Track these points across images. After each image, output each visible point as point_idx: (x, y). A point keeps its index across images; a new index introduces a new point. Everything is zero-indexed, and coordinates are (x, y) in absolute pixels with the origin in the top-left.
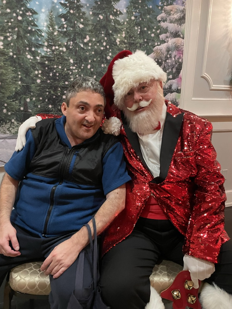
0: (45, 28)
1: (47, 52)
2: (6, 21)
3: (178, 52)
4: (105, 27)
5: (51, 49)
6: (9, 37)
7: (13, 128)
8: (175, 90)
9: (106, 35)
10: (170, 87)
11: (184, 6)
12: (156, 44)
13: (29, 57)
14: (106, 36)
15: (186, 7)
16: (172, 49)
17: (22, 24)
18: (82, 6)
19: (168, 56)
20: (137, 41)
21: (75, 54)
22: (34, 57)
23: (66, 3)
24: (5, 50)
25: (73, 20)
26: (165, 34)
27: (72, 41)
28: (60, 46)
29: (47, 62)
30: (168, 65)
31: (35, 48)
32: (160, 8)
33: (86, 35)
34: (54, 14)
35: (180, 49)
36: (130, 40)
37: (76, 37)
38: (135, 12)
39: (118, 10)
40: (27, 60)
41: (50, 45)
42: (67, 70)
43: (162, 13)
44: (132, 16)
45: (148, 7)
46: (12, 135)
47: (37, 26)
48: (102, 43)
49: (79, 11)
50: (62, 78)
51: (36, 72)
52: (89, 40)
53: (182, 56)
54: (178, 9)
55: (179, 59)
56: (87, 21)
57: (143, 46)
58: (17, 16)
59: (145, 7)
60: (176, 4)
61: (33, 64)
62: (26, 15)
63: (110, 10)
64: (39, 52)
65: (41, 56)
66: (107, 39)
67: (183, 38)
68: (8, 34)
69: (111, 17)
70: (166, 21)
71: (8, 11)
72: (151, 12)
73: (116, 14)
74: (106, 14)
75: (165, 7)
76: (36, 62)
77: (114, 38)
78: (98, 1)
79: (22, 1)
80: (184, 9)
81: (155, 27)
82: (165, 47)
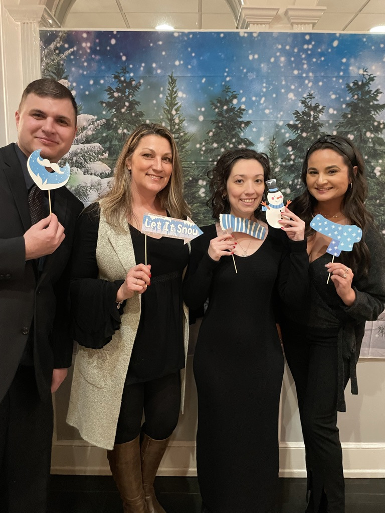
18: (322, 124)
23: (297, 123)
24: (207, 198)
25: (304, 148)
28: (282, 187)
34: (277, 142)
39: (381, 122)
49: (317, 132)
63: (367, 124)
69: (368, 134)
71: (215, 145)
73: (377, 129)
74: (359, 131)
77: (372, 166)
78: (347, 112)
79: (234, 129)
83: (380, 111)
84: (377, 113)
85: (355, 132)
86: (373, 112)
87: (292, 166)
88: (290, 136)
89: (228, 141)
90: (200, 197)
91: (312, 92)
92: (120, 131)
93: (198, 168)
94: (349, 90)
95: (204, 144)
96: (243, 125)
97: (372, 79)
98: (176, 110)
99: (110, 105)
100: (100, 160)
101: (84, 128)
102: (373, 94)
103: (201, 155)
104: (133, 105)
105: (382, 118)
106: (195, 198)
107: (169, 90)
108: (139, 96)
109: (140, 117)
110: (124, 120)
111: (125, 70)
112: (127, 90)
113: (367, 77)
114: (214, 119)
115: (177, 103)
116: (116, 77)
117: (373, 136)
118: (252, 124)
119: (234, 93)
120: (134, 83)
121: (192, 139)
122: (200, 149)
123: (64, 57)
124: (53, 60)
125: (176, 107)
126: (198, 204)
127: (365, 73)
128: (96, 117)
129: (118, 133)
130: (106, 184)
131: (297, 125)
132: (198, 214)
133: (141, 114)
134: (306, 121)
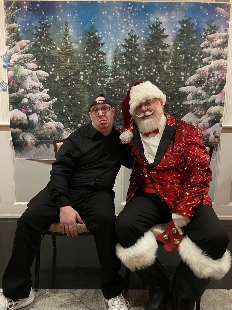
0: (110, 64)
1: (111, 80)
2: (86, 62)
3: (221, 71)
4: (155, 58)
5: (114, 78)
6: (87, 72)
8: (219, 103)
9: (155, 63)
10: (214, 101)
11: (227, 33)
12: (199, 66)
13: (99, 84)
14: (155, 65)
15: (229, 34)
16: (214, 69)
17: (96, 63)
18: (138, 45)
19: (211, 75)
20: (181, 66)
21: (131, 80)
22: (102, 84)
23: (126, 44)
24: (84, 81)
25: (130, 56)
26: (208, 58)
27: (129, 71)
28: (120, 75)
29: (110, 87)
30: (211, 83)
31: (103, 78)
32: (203, 37)
33: (140, 65)
34: (117, 53)
35: (223, 68)
36: (175, 65)
37: (132, 68)
38: (181, 43)
39: (166, 44)
40: (98, 86)
41: (113, 75)
42: (125, 92)
43: (205, 41)
44: (178, 47)
45: (192, 38)
47: (105, 63)
48: (152, 70)
49: (136, 48)
50: (121, 98)
52: (142, 69)
53: (225, 74)
54: (221, 36)
55: (222, 77)
56: (141, 55)
57: (187, 69)
58: (93, 58)
59: (189, 38)
60: (219, 32)
61: (101, 89)
62: (99, 56)
63: (159, 45)
64: (106, 80)
65: (107, 83)
66: (156, 67)
67: (226, 59)
69: (160, 50)
70: (209, 47)
71: (88, 55)
72: (195, 41)
73: (164, 47)
74: (156, 48)
75: (208, 36)
76: (104, 88)
77: (162, 65)
78: (150, 39)
79: (96, 47)
80: (227, 35)
81: (198, 53)
82: (208, 68)
83: (165, 38)
84: (164, 39)
85: (154, 49)
86: (162, 39)
87: (125, 65)
88: (123, 51)
89: (94, 53)
90: (81, 80)
91: (133, 29)
92: (41, 48)
93: (80, 66)
94: (150, 29)
95: (82, 54)
96: (101, 45)
97: (161, 23)
98: (68, 38)
99: (37, 35)
100: (32, 62)
102: (162, 30)
103: (81, 60)
104: (47, 35)
105: (166, 42)
106: (78, 80)
107: (65, 28)
108: (51, 31)
109: (52, 41)
110: (43, 42)
111: (44, 19)
112: (45, 28)
113: (159, 22)
114: (87, 42)
115: (69, 34)
116: (40, 22)
117: (162, 50)
118: (105, 45)
119: (96, 30)
120: (48, 25)
121: (76, 52)
122: (80, 57)
123: (15, 13)
124: (10, 15)
125: (68, 36)
126: (80, 84)
127: (157, 20)
128: (30, 41)
129: (40, 49)
130: (35, 74)
131: (126, 45)
132: (80, 88)
133: (52, 40)
134: (131, 43)
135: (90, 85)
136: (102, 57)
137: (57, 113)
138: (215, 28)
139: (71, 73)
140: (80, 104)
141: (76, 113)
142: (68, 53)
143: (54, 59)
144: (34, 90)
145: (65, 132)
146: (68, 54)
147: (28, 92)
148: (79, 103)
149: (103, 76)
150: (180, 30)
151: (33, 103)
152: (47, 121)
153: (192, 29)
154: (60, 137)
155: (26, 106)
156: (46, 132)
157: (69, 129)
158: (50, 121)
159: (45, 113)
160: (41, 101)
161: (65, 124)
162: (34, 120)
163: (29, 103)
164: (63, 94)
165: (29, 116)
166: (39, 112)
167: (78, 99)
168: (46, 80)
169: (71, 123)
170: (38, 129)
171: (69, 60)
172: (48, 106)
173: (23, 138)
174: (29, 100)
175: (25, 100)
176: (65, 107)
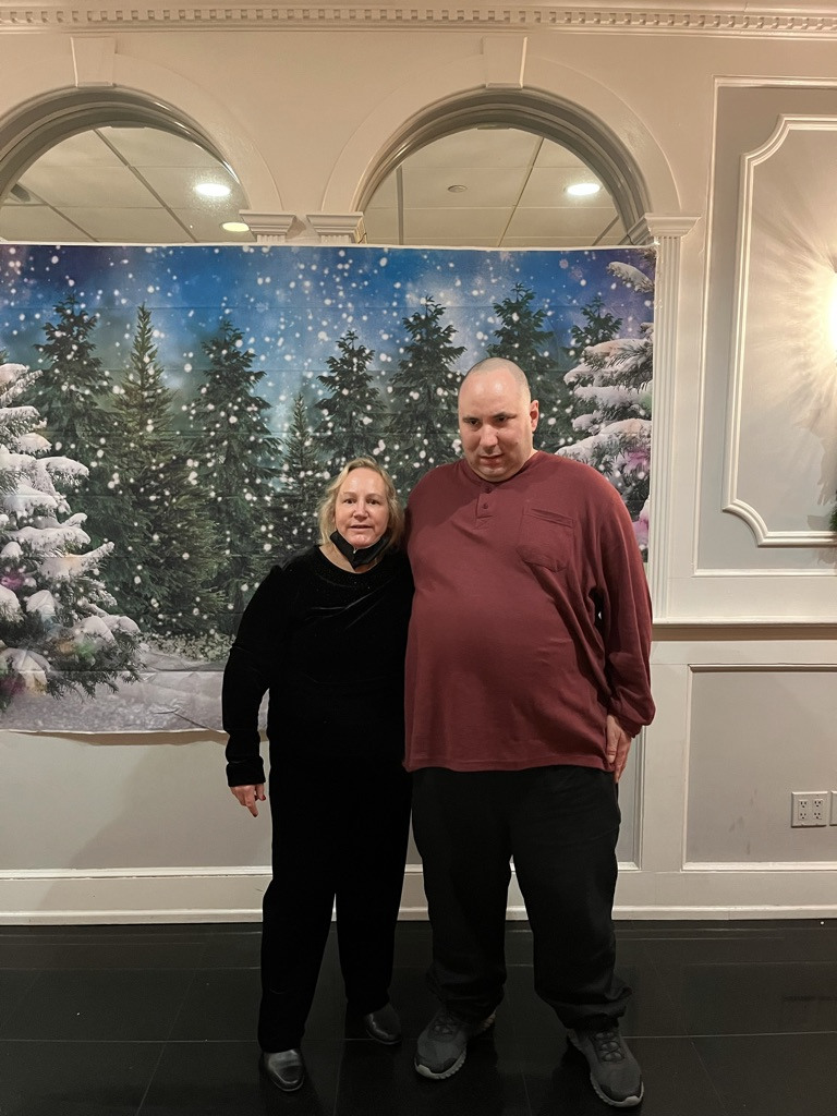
0: (284, 435)
1: (287, 484)
2: (205, 428)
3: (631, 454)
4: (424, 417)
5: (297, 478)
6: (210, 460)
7: (212, 648)
9: (426, 433)
11: (648, 337)
12: (562, 442)
13: (248, 497)
14: (426, 437)
15: (653, 339)
16: (611, 450)
17: (237, 431)
18: (371, 377)
19: (602, 467)
22: (260, 496)
23: (334, 374)
24: (201, 487)
25: (347, 411)
26: (590, 415)
27: (345, 455)
28: (316, 469)
29: (286, 507)
31: (262, 478)
32: (572, 353)
33: (377, 439)
34: (305, 403)
35: (639, 445)
37: (355, 446)
39: (458, 374)
40: (245, 504)
41: (294, 468)
43: (579, 363)
45: (537, 356)
46: (210, 662)
47: (268, 432)
48: (418, 453)
49: (363, 388)
51: (263, 529)
52: (385, 450)
53: (645, 463)
54: (627, 348)
55: (634, 472)
56: (381, 408)
58: (228, 416)
59: (531, 357)
60: (622, 337)
61: (257, 511)
62: (246, 411)
63: (437, 377)
64: (270, 485)
65: (275, 494)
66: (429, 443)
67: (649, 419)
68: (208, 455)
69: (440, 391)
70: (592, 382)
71: (211, 407)
72: (548, 366)
73: (451, 384)
74: (429, 387)
75: (588, 348)
76: (264, 508)
77: (448, 439)
78: (408, 359)
79: (239, 383)
80: (646, 344)
81: (559, 402)
82: (590, 447)
83: (454, 358)
84: (451, 360)
85: (421, 389)
86: (444, 360)
87: (330, 437)
88: (324, 395)
89: (230, 402)
90: (189, 484)
91: (353, 330)
92: (64, 388)
93: (186, 440)
94: (407, 328)
95: (193, 405)
96: (252, 378)
97: (440, 312)
98: (150, 356)
99: (49, 350)
100: (34, 431)
101: (10, 385)
102: (444, 333)
103: (190, 422)
104: (83, 349)
105: (459, 368)
106: (182, 486)
107: (139, 327)
109: (97, 366)
111: (73, 300)
112: (75, 328)
113: (433, 309)
114: (207, 369)
115: (152, 347)
116: (57, 310)
117: (446, 394)
119: (238, 332)
120: (85, 317)
121: (174, 398)
122: (188, 413)
125: (149, 352)
126: (187, 497)
127: (429, 303)
128: (28, 368)
129: (61, 390)
130: (45, 467)
131: (333, 378)
132: (187, 511)
133: (97, 362)
134: (347, 373)
135: (220, 499)
136: (258, 412)
137: (117, 589)
138: (610, 324)
139: (157, 464)
140: (190, 558)
141: (178, 587)
142: (148, 402)
143: (105, 422)
144: (40, 518)
145: (143, 646)
146: (148, 405)
147: (21, 525)
148: (186, 556)
149: (261, 470)
150: (499, 333)
151: (38, 560)
152: (84, 614)
153: (538, 329)
154: (126, 661)
155: (15, 569)
156: (83, 645)
157: (157, 636)
158: (95, 614)
159: (75, 589)
160: (63, 553)
161: (142, 621)
162: (41, 610)
163: (25, 560)
164: (132, 529)
165: (26, 599)
166: (58, 586)
167: (181, 543)
168: (78, 488)
169: (161, 616)
170: (57, 637)
171: (153, 424)
172: (85, 568)
173: (10, 666)
174: (24, 550)
175: (13, 550)
176: (140, 567)
